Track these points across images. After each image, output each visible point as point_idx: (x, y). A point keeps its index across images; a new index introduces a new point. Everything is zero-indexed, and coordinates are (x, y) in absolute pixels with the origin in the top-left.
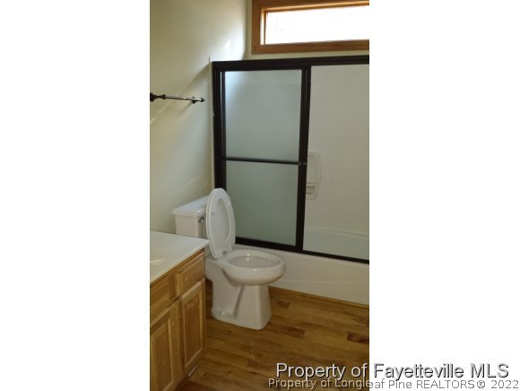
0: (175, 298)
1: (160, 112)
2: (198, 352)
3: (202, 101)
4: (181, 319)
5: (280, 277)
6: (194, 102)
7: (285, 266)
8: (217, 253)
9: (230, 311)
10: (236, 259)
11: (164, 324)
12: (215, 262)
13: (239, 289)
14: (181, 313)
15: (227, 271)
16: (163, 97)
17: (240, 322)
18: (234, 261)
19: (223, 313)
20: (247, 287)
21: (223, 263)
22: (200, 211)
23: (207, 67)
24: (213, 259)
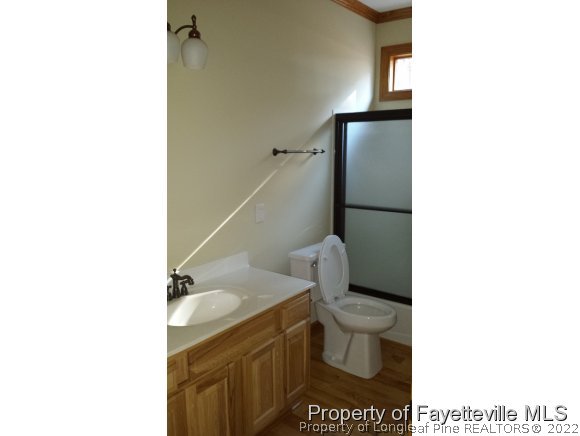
0: (280, 330)
1: (282, 165)
2: (302, 386)
3: (323, 152)
4: (285, 352)
5: (389, 329)
6: (315, 153)
7: (396, 317)
8: (328, 297)
9: (341, 357)
10: (348, 306)
11: (269, 353)
12: (326, 306)
13: (349, 336)
14: (285, 346)
15: (337, 317)
16: (285, 152)
17: (349, 369)
18: (345, 307)
19: (333, 358)
20: (356, 335)
21: (334, 307)
22: (312, 256)
23: (330, 120)
24: (325, 303)
